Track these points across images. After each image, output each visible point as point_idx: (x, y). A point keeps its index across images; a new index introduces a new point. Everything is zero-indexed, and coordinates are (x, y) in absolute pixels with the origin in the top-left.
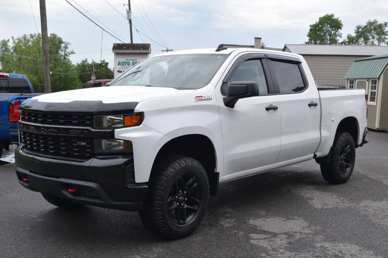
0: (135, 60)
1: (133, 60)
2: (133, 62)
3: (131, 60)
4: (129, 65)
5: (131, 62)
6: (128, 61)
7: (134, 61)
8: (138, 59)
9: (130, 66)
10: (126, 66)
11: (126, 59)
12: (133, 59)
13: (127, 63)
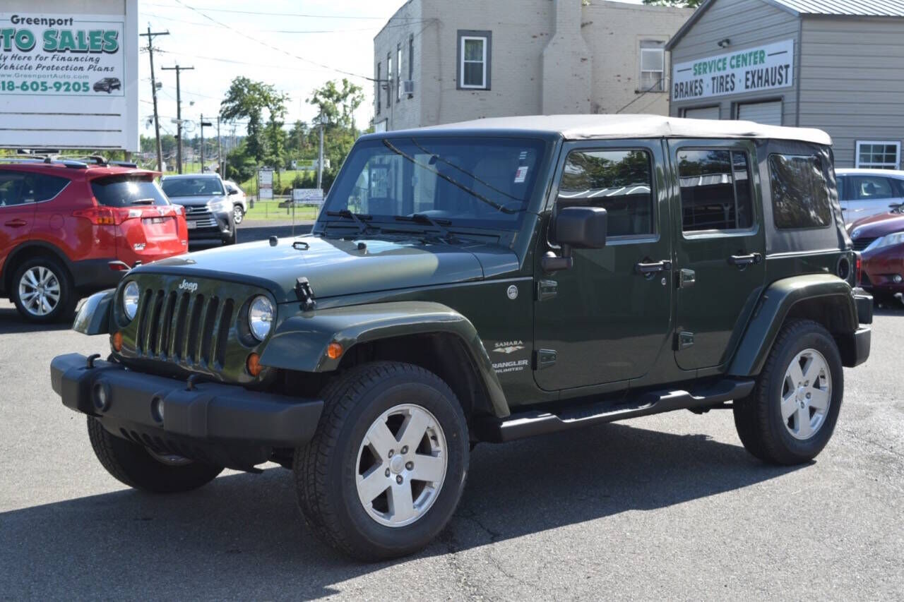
0: (60, 22)
1: (52, 22)
2: (53, 32)
3: (36, 21)
4: (28, 48)
5: (38, 31)
6: (19, 27)
7: (56, 27)
8: (75, 17)
9: (32, 54)
10: (9, 54)
11: (9, 16)
12: (48, 16)
13: (18, 42)
